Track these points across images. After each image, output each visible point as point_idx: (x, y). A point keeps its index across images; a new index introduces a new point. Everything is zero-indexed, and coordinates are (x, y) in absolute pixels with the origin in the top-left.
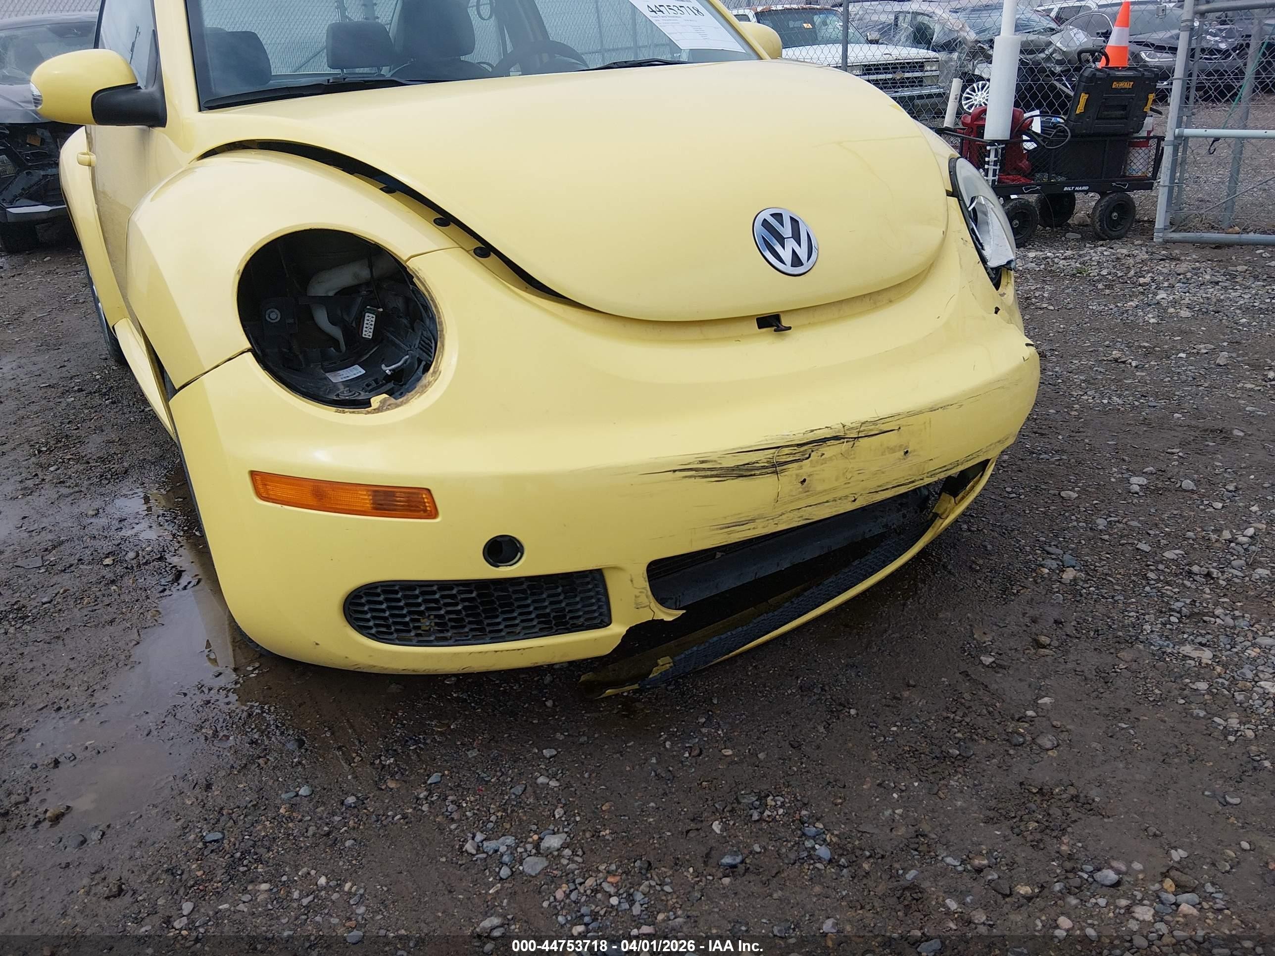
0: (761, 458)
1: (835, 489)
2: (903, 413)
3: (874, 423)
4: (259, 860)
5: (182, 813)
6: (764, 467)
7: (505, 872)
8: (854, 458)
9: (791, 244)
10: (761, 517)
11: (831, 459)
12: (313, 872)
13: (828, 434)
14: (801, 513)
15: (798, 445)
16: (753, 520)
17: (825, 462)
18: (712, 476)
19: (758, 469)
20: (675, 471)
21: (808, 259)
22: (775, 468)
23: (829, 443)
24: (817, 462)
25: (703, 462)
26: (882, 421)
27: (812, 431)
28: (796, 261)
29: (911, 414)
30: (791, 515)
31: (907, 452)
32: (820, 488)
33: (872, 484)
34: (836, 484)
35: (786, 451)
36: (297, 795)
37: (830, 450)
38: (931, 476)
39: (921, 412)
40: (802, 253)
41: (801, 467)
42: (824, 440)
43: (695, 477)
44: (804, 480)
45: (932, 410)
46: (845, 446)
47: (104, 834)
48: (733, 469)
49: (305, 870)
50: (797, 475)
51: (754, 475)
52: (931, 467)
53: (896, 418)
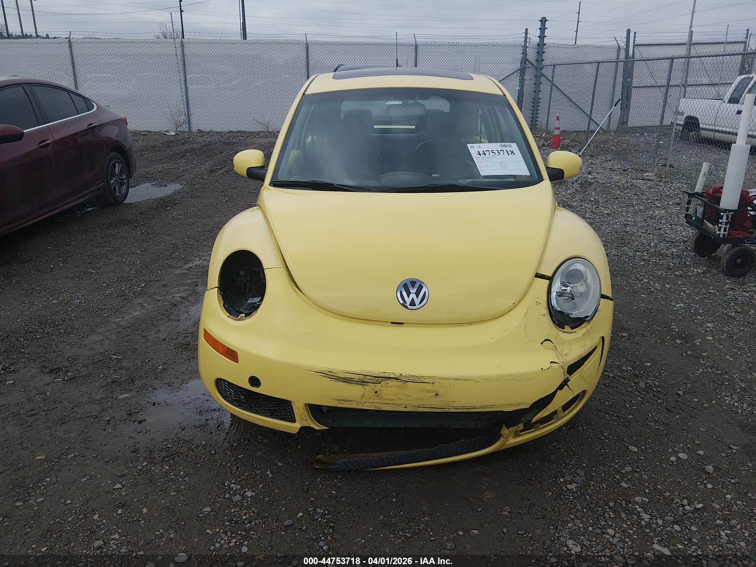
0: (357, 377)
1: (393, 399)
2: (437, 377)
3: (418, 377)
4: (173, 459)
5: (170, 435)
6: (356, 381)
7: (227, 496)
8: (405, 390)
9: (413, 296)
10: (354, 401)
11: (391, 386)
12: (182, 469)
13: (392, 376)
14: (375, 405)
15: (375, 377)
16: (351, 401)
17: (389, 387)
18: (332, 378)
19: (354, 381)
20: (317, 372)
21: (419, 304)
22: (363, 383)
23: (392, 380)
24: (384, 386)
25: (330, 372)
26: (424, 378)
27: (384, 373)
28: (413, 303)
29: (440, 378)
30: (370, 404)
31: (437, 394)
32: (385, 397)
33: (416, 403)
34: (393, 398)
35: (369, 377)
36: (201, 443)
37: (391, 383)
38: (456, 409)
39: (449, 379)
40: (417, 301)
41: (375, 386)
42: (390, 378)
43: (325, 377)
44: (377, 392)
45: (456, 379)
46: (399, 383)
47: (147, 432)
48: (342, 378)
49: (181, 468)
50: (373, 389)
51: (352, 383)
52: (455, 404)
53: (432, 378)
